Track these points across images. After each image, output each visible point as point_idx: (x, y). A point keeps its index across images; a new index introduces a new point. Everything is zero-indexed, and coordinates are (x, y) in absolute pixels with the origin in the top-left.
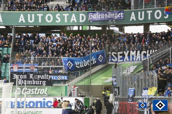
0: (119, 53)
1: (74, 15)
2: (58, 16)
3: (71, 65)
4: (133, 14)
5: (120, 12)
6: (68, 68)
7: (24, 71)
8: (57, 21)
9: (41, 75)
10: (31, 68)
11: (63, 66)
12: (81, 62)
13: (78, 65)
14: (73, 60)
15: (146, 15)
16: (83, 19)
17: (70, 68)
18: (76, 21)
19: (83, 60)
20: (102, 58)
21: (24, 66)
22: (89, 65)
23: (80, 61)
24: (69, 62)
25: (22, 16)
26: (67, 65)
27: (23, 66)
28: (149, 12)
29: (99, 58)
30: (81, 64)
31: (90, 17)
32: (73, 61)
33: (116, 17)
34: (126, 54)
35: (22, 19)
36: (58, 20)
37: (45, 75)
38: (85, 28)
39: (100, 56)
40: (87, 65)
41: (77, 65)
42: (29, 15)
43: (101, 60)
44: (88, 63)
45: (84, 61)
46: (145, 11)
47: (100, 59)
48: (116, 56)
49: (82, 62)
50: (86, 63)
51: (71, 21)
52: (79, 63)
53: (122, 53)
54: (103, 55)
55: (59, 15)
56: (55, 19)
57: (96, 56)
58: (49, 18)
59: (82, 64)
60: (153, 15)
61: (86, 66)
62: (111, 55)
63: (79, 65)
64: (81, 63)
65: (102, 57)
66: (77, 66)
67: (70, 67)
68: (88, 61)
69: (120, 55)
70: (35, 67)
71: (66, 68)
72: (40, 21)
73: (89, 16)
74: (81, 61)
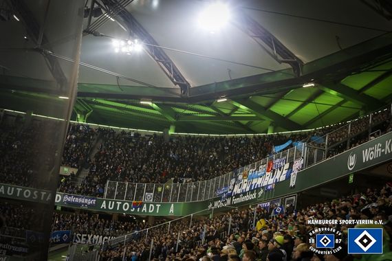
0: (83, 235)
1: (50, 195)
4: (104, 202)
5: (93, 199)
15: (116, 205)
16: (58, 199)
28: (119, 203)
33: (89, 203)
34: (90, 237)
36: (35, 196)
46: (115, 202)
48: (80, 237)
53: (86, 235)
56: (32, 195)
58: (27, 193)
60: (121, 206)
69: (84, 237)
73: (65, 198)
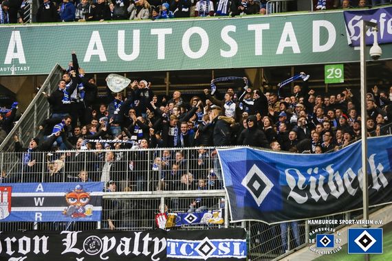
1: (288, 28)
2: (230, 34)
3: (263, 186)
6: (249, 200)
7: (38, 217)
8: (224, 54)
9: (119, 235)
10: (70, 201)
11: (223, 192)
12: (313, 174)
13: (300, 187)
14: (274, 164)
16: (324, 39)
17: (259, 201)
18: (296, 50)
19: (325, 165)
21: (40, 191)
22: (352, 192)
23: (309, 172)
24: (255, 169)
25: (96, 37)
26: (245, 182)
27: (34, 191)
30: (313, 186)
31: (353, 32)
32: (272, 169)
35: (95, 48)
36: (227, 48)
37: (137, 235)
38: (334, 74)
40: (342, 190)
41: (296, 189)
42: (121, 34)
44: (348, 184)
45: (330, 170)
49: (322, 177)
50: (339, 182)
51: (280, 51)
52: (302, 179)
55: (233, 28)
56: (217, 43)
57: (386, 152)
59: (321, 183)
61: (337, 195)
63: (305, 190)
64: (312, 179)
66: (293, 194)
67: (258, 193)
68: (350, 172)
70: (92, 198)
71: (240, 200)
72: (161, 55)
73: (352, 28)
74: (316, 171)
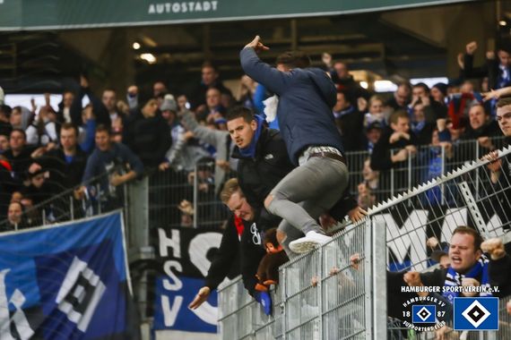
20: (90, 290)
29: (63, 292)
39: (78, 267)
43: (80, 307)
47: (70, 298)
54: (101, 259)
57: (31, 265)
62: (185, 259)
65: (95, 280)
